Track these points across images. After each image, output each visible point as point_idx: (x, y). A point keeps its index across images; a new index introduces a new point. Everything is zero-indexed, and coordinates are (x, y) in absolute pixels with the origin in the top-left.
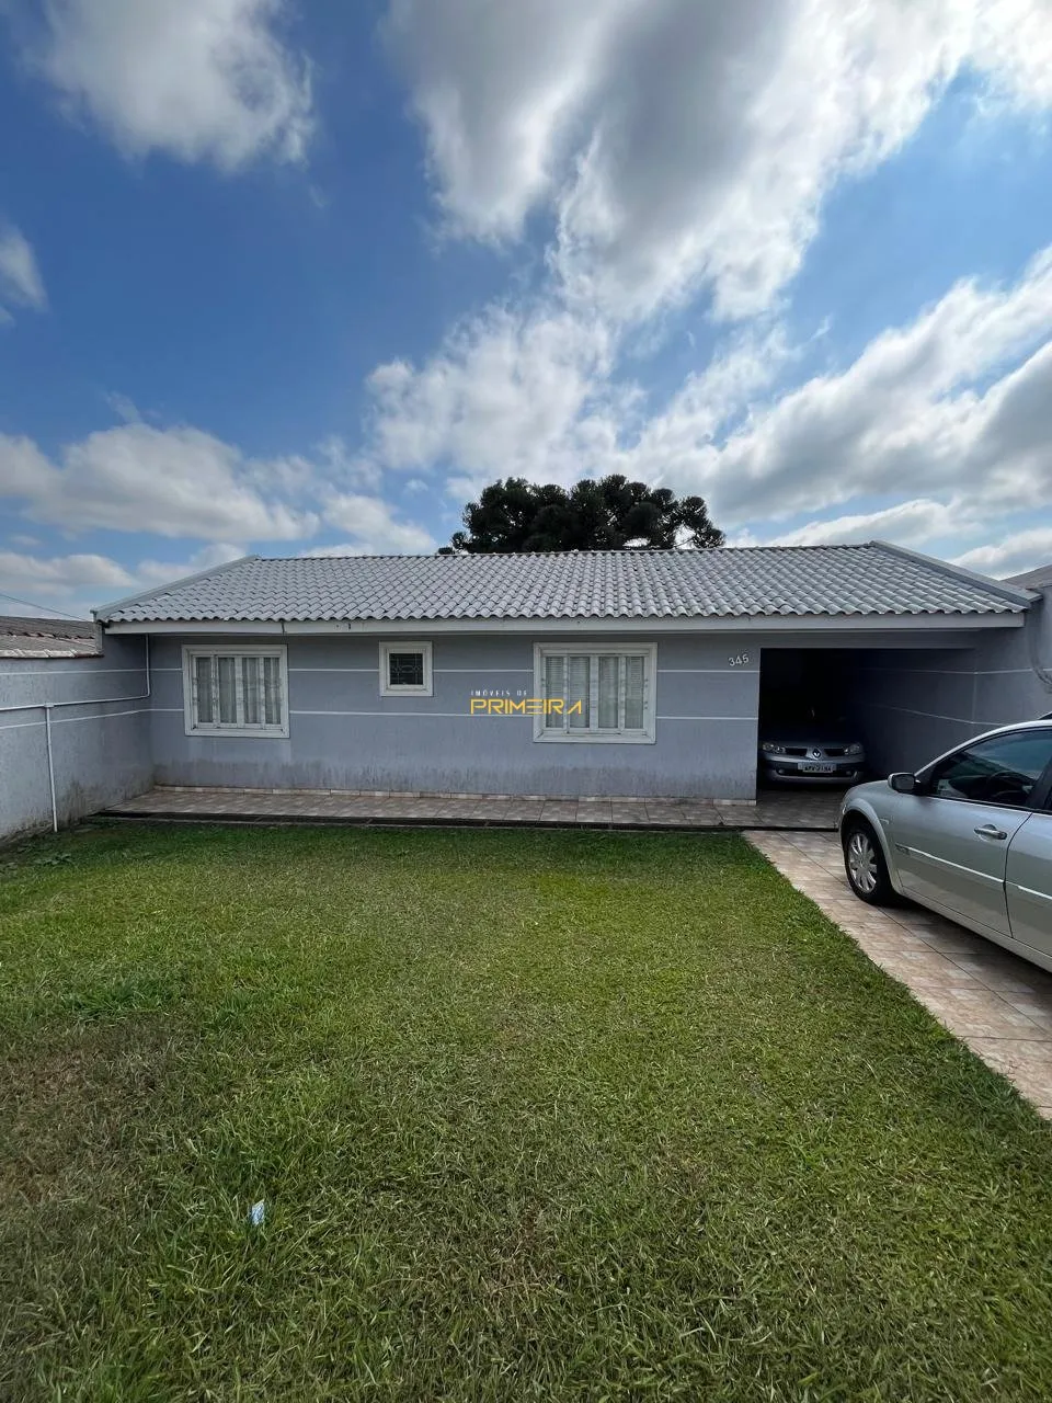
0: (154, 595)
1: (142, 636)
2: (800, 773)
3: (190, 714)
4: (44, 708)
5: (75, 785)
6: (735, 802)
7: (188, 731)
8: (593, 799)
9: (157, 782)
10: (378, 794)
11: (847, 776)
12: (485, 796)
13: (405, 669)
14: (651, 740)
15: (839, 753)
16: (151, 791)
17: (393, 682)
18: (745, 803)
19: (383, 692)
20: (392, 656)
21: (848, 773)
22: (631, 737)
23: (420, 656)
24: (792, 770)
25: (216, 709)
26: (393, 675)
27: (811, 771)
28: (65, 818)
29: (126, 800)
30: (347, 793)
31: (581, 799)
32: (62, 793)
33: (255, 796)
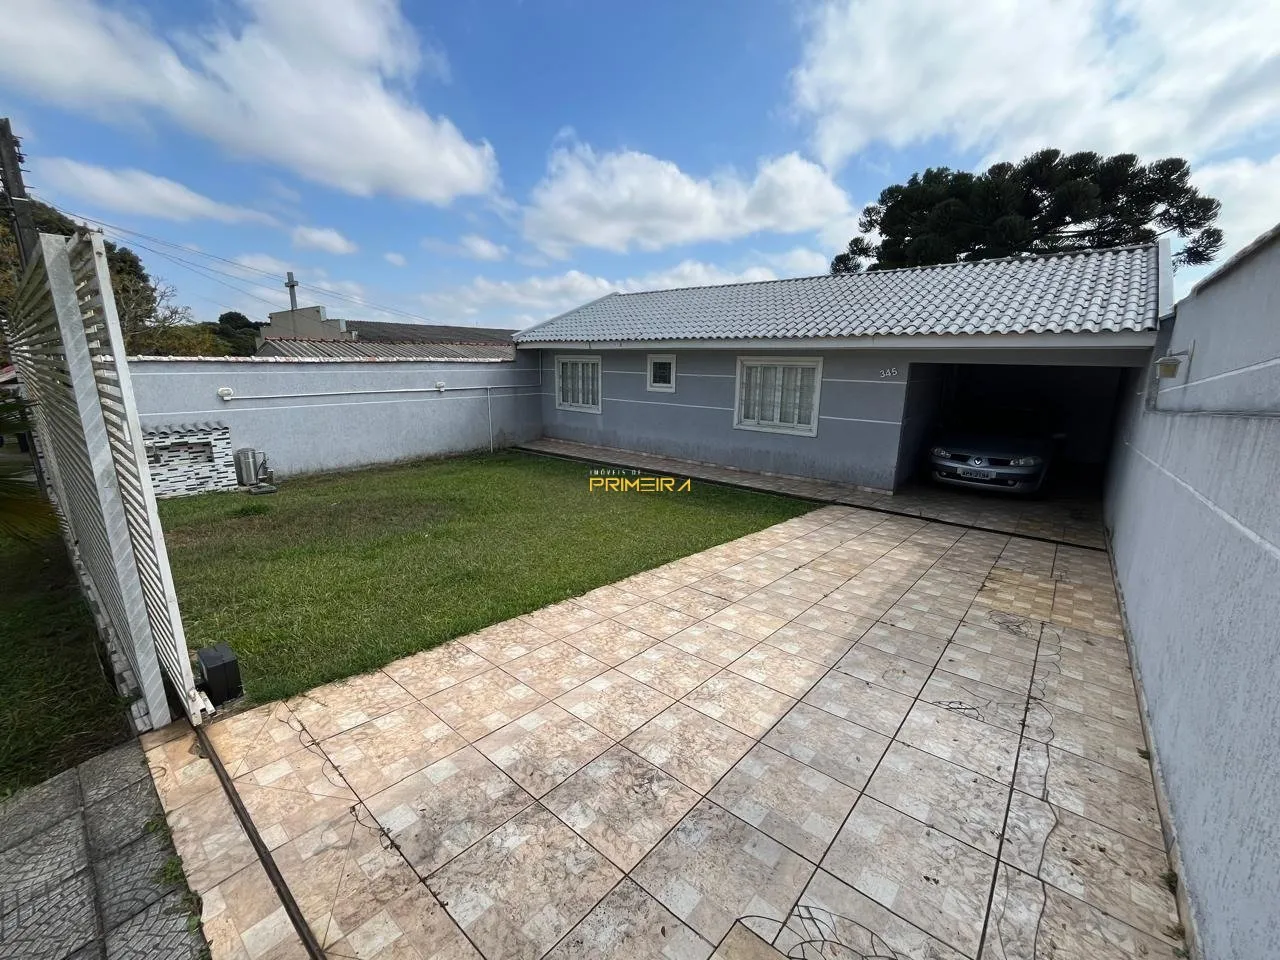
0: (544, 326)
1: (538, 350)
2: (959, 477)
3: (558, 395)
4: (487, 389)
5: (501, 431)
6: (875, 490)
7: (557, 407)
8: (770, 474)
9: (543, 436)
10: (644, 454)
11: (1008, 485)
12: (702, 463)
13: (662, 374)
14: (814, 434)
15: (1005, 464)
16: (541, 439)
17: (655, 382)
18: (883, 492)
19: (649, 389)
20: (655, 364)
21: (1010, 482)
22: (801, 431)
23: (670, 364)
24: (952, 473)
25: (570, 394)
26: (655, 376)
27: (968, 476)
28: (497, 446)
29: (527, 442)
30: (628, 451)
31: (762, 472)
32: (495, 434)
33: (585, 447)
